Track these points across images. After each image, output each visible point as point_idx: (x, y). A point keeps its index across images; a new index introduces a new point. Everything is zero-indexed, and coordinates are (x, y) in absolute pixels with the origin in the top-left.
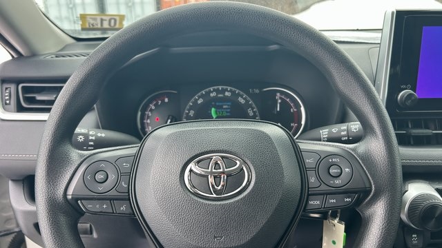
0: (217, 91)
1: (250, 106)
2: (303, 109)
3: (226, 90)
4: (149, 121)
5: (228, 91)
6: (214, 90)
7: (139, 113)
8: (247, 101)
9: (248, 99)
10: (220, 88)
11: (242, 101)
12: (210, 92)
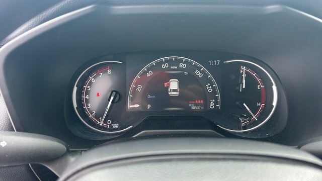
0: (170, 62)
1: (209, 81)
2: (274, 88)
3: (181, 61)
4: (87, 97)
5: (183, 63)
6: (167, 61)
7: (75, 89)
8: (205, 75)
9: (207, 72)
10: (174, 58)
11: (199, 74)
12: (162, 63)
